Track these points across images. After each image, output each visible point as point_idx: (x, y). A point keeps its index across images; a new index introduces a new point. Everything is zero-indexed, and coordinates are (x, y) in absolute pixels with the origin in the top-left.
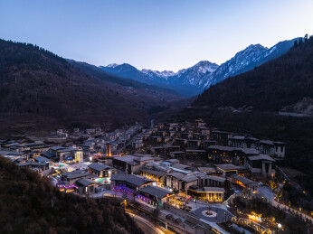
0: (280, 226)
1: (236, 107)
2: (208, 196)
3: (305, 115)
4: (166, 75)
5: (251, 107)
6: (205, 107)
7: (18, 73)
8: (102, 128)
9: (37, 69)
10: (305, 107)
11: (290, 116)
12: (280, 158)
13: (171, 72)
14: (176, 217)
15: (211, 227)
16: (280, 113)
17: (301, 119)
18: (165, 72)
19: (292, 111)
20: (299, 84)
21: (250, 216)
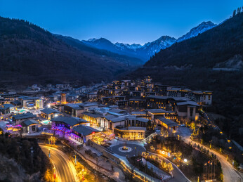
0: (186, 160)
1: (179, 66)
2: (131, 134)
3: (234, 69)
4: (134, 48)
5: (191, 65)
6: (155, 67)
7: (7, 41)
8: (70, 84)
9: (24, 38)
10: (235, 63)
11: (221, 71)
12: (208, 104)
13: (138, 45)
14: (94, 152)
15: (120, 161)
16: (214, 69)
17: (230, 72)
18: (134, 45)
19: (224, 67)
20: (232, 44)
21: (160, 152)
